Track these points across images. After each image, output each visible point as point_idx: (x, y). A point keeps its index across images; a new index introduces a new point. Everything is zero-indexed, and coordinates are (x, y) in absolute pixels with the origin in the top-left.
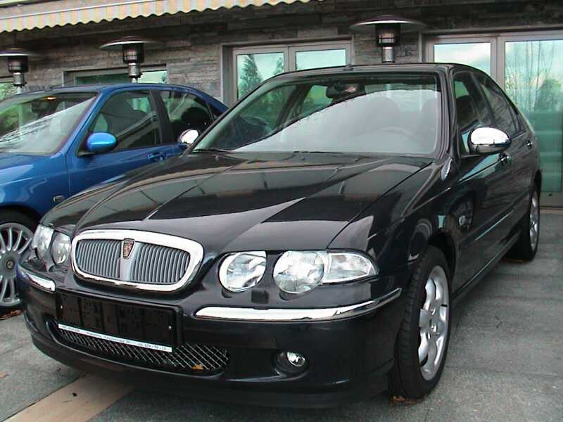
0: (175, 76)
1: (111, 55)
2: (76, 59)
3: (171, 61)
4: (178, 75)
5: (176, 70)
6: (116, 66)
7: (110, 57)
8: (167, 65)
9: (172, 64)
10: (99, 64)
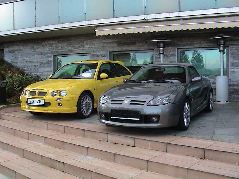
0: (233, 51)
1: (201, 42)
2: (183, 43)
3: (231, 45)
4: (234, 51)
5: (233, 48)
6: (204, 47)
7: (201, 43)
8: (230, 47)
9: (232, 46)
10: (195, 45)
